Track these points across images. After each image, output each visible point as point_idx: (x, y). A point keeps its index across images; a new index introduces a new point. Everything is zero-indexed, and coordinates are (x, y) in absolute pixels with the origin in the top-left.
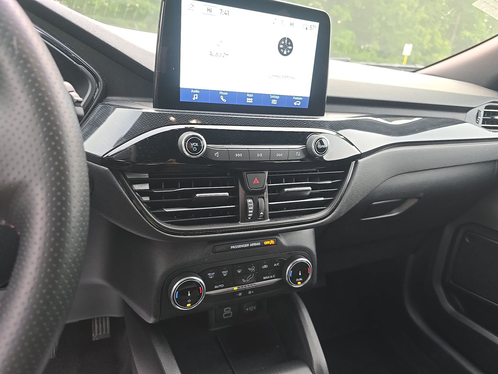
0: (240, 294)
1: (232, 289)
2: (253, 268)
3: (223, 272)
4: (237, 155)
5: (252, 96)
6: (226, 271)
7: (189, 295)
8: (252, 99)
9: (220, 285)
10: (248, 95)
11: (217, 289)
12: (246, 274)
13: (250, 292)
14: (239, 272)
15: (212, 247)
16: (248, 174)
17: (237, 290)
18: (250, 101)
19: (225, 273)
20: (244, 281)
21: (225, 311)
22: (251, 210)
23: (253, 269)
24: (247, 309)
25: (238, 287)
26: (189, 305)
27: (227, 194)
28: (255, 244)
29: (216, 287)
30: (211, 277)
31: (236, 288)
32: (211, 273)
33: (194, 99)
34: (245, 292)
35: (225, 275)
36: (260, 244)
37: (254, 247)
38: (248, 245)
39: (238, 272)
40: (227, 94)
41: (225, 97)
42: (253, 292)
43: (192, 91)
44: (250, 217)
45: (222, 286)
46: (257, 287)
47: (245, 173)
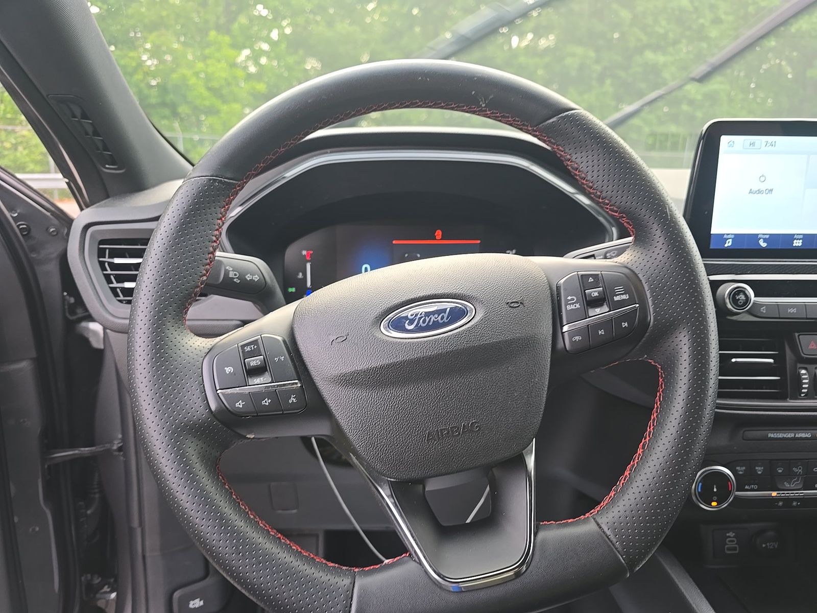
0: (781, 504)
1: (768, 494)
2: (800, 469)
3: (757, 468)
4: (789, 311)
5: (801, 237)
6: (761, 467)
7: (715, 490)
8: (801, 241)
9: (752, 486)
10: (795, 237)
11: (747, 490)
12: (789, 475)
13: (795, 504)
14: (780, 471)
15: (742, 432)
16: (800, 336)
17: (776, 496)
18: (797, 243)
19: (759, 470)
20: (787, 485)
21: (727, 542)
22: (805, 383)
23: (800, 471)
24: (764, 546)
25: (777, 492)
26: (714, 504)
27: (771, 361)
28: (803, 435)
29: (747, 487)
30: (741, 473)
31: (774, 494)
32: (741, 466)
33: (726, 245)
34: (788, 501)
35: (760, 473)
36: (810, 436)
37: (801, 439)
38: (793, 435)
39: (778, 472)
40: (767, 236)
41: (765, 240)
42: (799, 504)
43: (725, 236)
44: (804, 393)
45: (756, 487)
46: (805, 497)
47: (797, 334)
